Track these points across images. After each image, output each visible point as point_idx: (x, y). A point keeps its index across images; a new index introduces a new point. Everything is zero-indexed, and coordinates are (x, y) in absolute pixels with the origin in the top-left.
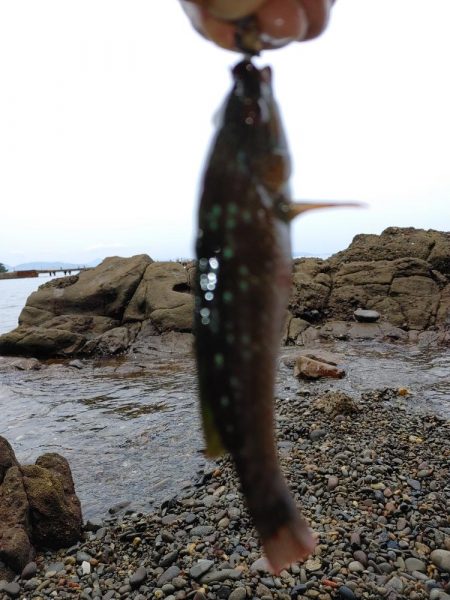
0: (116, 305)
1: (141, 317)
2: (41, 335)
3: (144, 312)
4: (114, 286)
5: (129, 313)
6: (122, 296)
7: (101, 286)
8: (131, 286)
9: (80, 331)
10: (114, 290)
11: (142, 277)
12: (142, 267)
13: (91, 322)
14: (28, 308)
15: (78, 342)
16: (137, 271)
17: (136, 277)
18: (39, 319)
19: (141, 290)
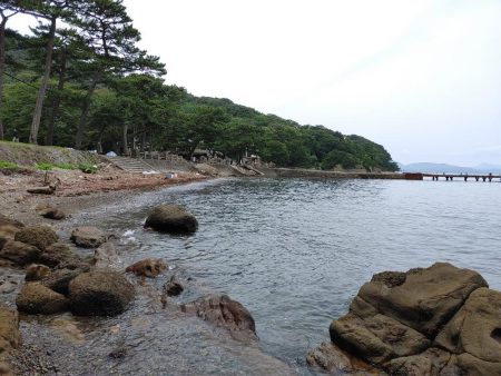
0: (430, 325)
1: (451, 348)
2: (358, 337)
3: (456, 344)
4: (431, 306)
5: (441, 339)
6: (437, 318)
7: (420, 302)
8: (449, 310)
9: (391, 342)
10: (431, 310)
11: (463, 304)
12: (466, 290)
13: (403, 334)
14: (359, 299)
15: (386, 354)
16: (460, 294)
17: (456, 302)
18: (365, 312)
19: (457, 320)
